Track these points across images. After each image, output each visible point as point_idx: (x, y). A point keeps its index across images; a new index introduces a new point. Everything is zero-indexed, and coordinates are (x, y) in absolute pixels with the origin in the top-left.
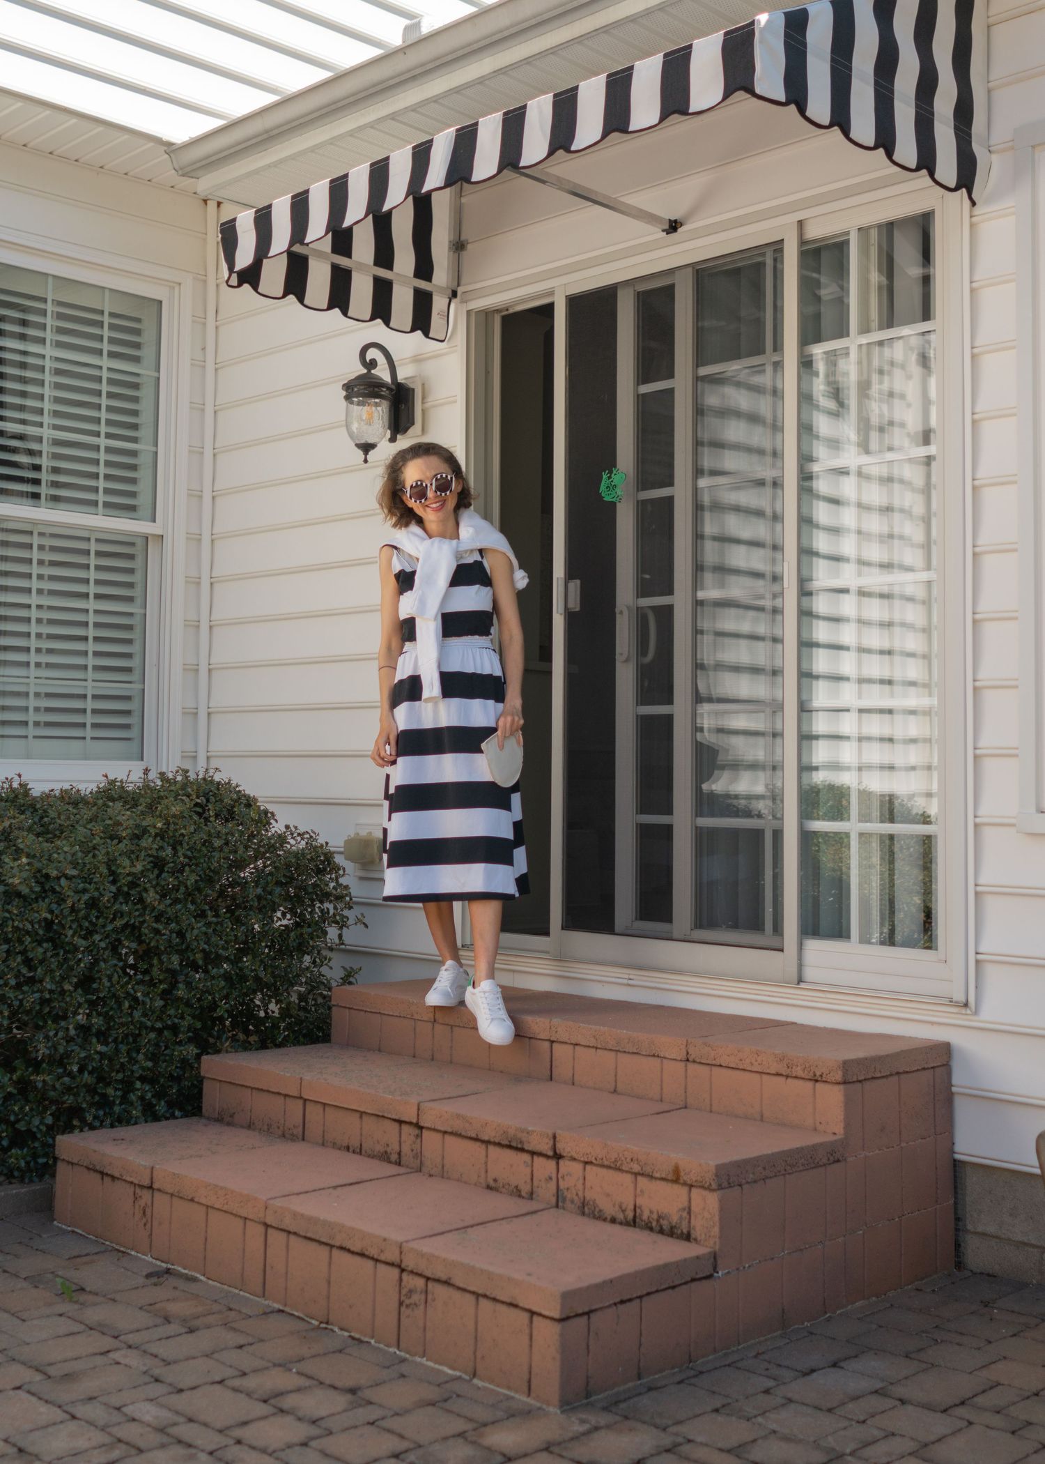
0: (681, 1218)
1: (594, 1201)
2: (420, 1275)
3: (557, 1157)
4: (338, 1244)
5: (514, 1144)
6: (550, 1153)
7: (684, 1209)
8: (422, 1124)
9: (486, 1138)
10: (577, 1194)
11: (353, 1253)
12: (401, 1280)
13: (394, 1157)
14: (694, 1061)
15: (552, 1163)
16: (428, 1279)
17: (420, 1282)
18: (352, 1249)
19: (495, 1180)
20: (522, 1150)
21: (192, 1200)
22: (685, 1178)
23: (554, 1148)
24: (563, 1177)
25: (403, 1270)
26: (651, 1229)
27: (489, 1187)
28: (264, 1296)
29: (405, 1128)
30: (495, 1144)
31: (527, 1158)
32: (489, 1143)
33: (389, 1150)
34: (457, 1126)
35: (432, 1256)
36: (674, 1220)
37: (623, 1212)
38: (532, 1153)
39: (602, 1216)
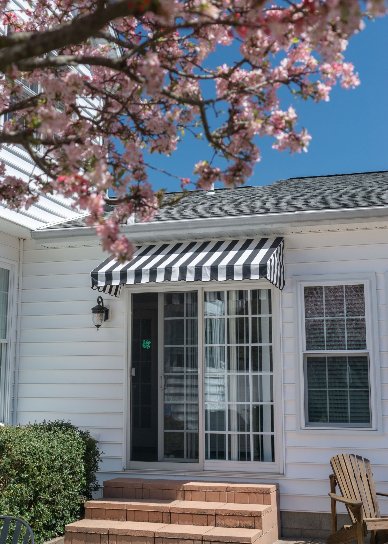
0: (252, 524)
1: (227, 524)
3: (216, 515)
5: (202, 513)
7: (253, 522)
8: (171, 512)
10: (222, 523)
12: (202, 543)
14: (229, 492)
15: (214, 517)
19: (196, 523)
22: (253, 515)
23: (215, 513)
24: (217, 520)
25: (202, 541)
26: (244, 528)
27: (194, 525)
30: (196, 514)
31: (206, 516)
32: (194, 514)
33: (159, 520)
34: (183, 511)
35: (212, 536)
36: (250, 525)
37: (236, 525)
38: (207, 515)
39: (229, 527)
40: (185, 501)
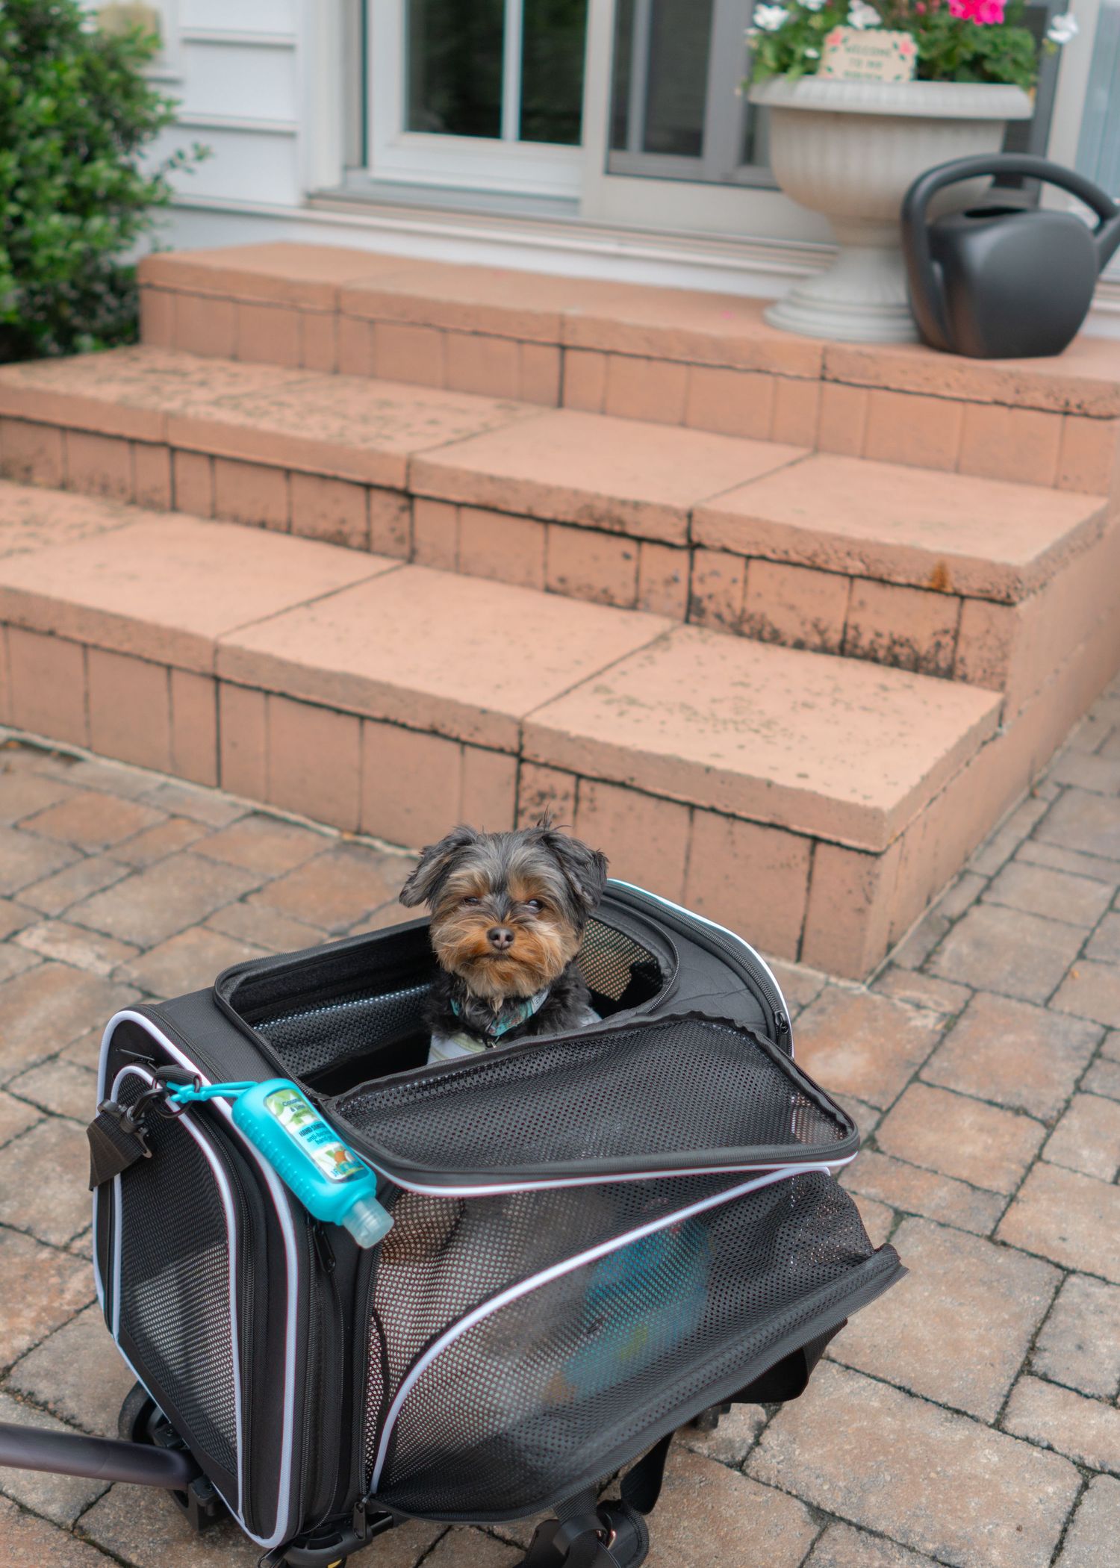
0: (938, 645)
1: (763, 616)
2: (566, 771)
3: (693, 546)
4: (379, 714)
5: (605, 525)
6: (681, 541)
7: (946, 632)
8: (415, 489)
9: (548, 514)
10: (729, 606)
11: (413, 730)
12: (519, 776)
13: (357, 540)
14: (836, 381)
15: (683, 557)
16: (580, 777)
17: (566, 783)
18: (411, 723)
19: (562, 580)
20: (622, 535)
21: (51, 633)
22: (957, 585)
23: (688, 533)
24: (702, 580)
25: (522, 761)
26: (875, 660)
27: (549, 590)
28: (219, 784)
29: (378, 499)
30: (564, 524)
31: (630, 547)
32: (554, 522)
33: (346, 528)
34: (488, 494)
35: (592, 741)
36: (924, 646)
37: (821, 633)
38: (640, 540)
39: (776, 638)
40: (565, 414)
